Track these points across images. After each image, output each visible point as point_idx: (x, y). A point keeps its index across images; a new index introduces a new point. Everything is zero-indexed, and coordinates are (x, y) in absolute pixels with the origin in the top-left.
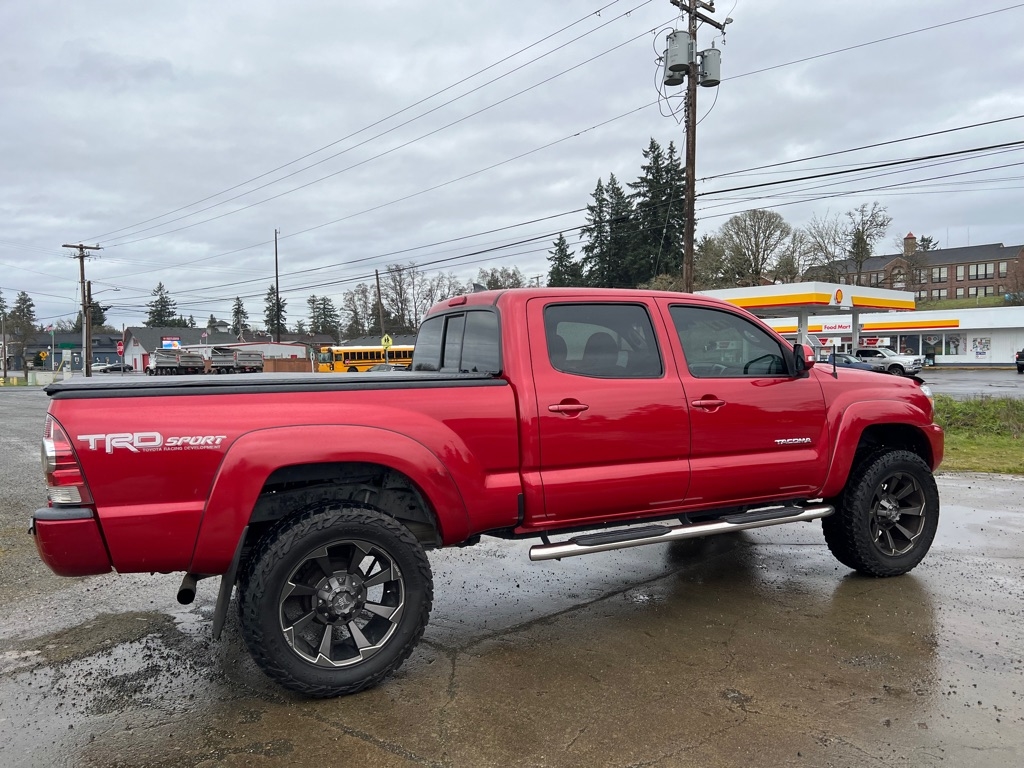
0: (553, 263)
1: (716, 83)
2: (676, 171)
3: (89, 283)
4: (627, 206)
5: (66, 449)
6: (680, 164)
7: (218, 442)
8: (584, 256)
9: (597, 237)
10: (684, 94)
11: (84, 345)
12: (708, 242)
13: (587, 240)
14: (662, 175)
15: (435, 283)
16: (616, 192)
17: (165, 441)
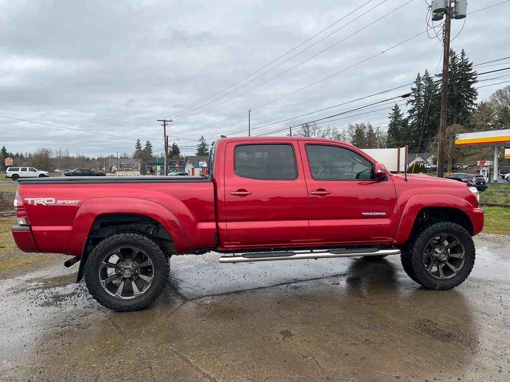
0: (391, 119)
1: (464, 16)
2: (465, 66)
3: (167, 137)
4: (435, 87)
5: (21, 203)
6: (468, 62)
7: (76, 203)
8: (409, 115)
9: (416, 105)
10: (443, 25)
11: (165, 164)
12: (483, 105)
13: (411, 106)
14: (457, 69)
15: (326, 132)
16: (428, 80)
17: (56, 202)
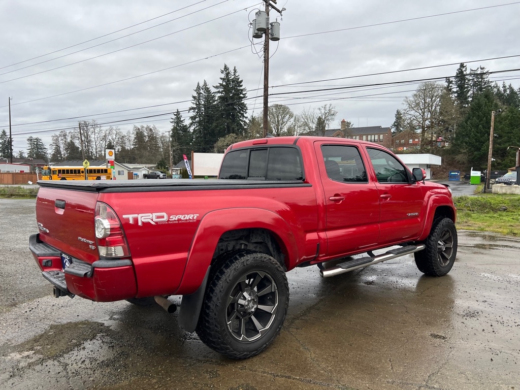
0: (173, 124)
1: (277, 39)
2: (237, 82)
4: (213, 97)
6: (239, 78)
7: (195, 218)
8: (191, 122)
9: (197, 112)
10: (263, 43)
12: (253, 120)
13: (192, 114)
14: (230, 83)
16: (207, 90)
17: (169, 218)
